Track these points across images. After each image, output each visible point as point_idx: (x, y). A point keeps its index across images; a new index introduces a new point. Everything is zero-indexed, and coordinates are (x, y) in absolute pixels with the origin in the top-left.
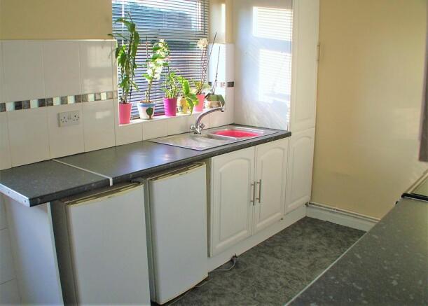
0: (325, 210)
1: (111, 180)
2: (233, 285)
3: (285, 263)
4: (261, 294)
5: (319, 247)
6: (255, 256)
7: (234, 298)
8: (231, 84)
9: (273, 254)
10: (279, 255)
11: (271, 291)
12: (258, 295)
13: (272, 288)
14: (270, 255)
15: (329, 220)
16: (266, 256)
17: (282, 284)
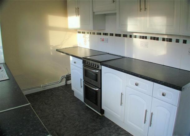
17: (46, 121)
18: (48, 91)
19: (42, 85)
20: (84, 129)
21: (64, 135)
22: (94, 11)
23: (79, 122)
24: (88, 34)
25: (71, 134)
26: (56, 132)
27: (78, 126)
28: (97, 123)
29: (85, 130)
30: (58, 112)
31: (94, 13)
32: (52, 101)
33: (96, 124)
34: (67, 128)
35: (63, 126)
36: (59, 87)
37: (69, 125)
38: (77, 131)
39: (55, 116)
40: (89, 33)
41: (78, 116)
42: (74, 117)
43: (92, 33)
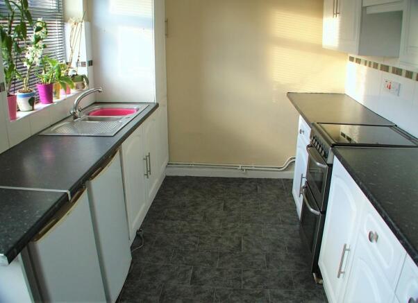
0: (183, 167)
1: (69, 193)
2: (158, 259)
3: (183, 223)
4: (188, 258)
5: (198, 200)
6: (153, 225)
7: (169, 270)
8: (91, 63)
9: (166, 218)
10: (172, 216)
11: (194, 252)
12: (186, 259)
13: (192, 249)
14: (165, 219)
15: (188, 175)
16: (162, 221)
17: (196, 243)
18: (250, 182)
19: (240, 166)
20: (251, 293)
21: (203, 285)
22: (364, 5)
23: (256, 272)
24: (366, 65)
25: (217, 290)
26: (193, 273)
27: (247, 280)
28: (290, 293)
29: (251, 295)
30: (233, 233)
31: (364, 9)
32: (242, 205)
33: (286, 296)
34: (221, 273)
35: (217, 267)
36: (278, 180)
37: (229, 271)
38: (234, 290)
39: (220, 240)
40: (368, 64)
41: (265, 259)
42: (256, 257)
43: (372, 65)
